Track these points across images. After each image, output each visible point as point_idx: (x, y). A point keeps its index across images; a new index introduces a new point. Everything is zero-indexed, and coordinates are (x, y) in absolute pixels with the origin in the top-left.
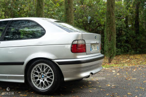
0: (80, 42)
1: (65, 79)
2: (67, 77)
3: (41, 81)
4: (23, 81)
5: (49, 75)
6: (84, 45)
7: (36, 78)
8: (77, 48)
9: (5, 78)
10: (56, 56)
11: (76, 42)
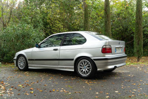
0: (108, 47)
1: (98, 70)
2: (99, 68)
3: (84, 70)
4: (73, 70)
5: (88, 67)
6: (110, 49)
7: (81, 69)
8: (105, 50)
9: (63, 68)
10: (93, 55)
11: (105, 47)
